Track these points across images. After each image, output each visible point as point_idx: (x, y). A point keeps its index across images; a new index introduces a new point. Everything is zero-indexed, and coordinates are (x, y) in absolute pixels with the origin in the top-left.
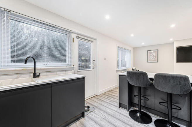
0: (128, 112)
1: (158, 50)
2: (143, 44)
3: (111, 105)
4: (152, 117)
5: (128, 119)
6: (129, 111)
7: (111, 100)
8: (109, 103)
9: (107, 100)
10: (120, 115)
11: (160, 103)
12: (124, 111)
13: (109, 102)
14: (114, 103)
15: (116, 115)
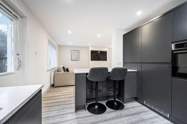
0: (87, 111)
1: (79, 51)
2: (70, 43)
3: (65, 116)
4: (102, 103)
5: (94, 117)
6: (87, 109)
7: (58, 110)
8: (59, 115)
9: (52, 112)
10: (84, 119)
11: (108, 89)
12: (84, 113)
13: (57, 114)
14: (65, 111)
15: (82, 122)
